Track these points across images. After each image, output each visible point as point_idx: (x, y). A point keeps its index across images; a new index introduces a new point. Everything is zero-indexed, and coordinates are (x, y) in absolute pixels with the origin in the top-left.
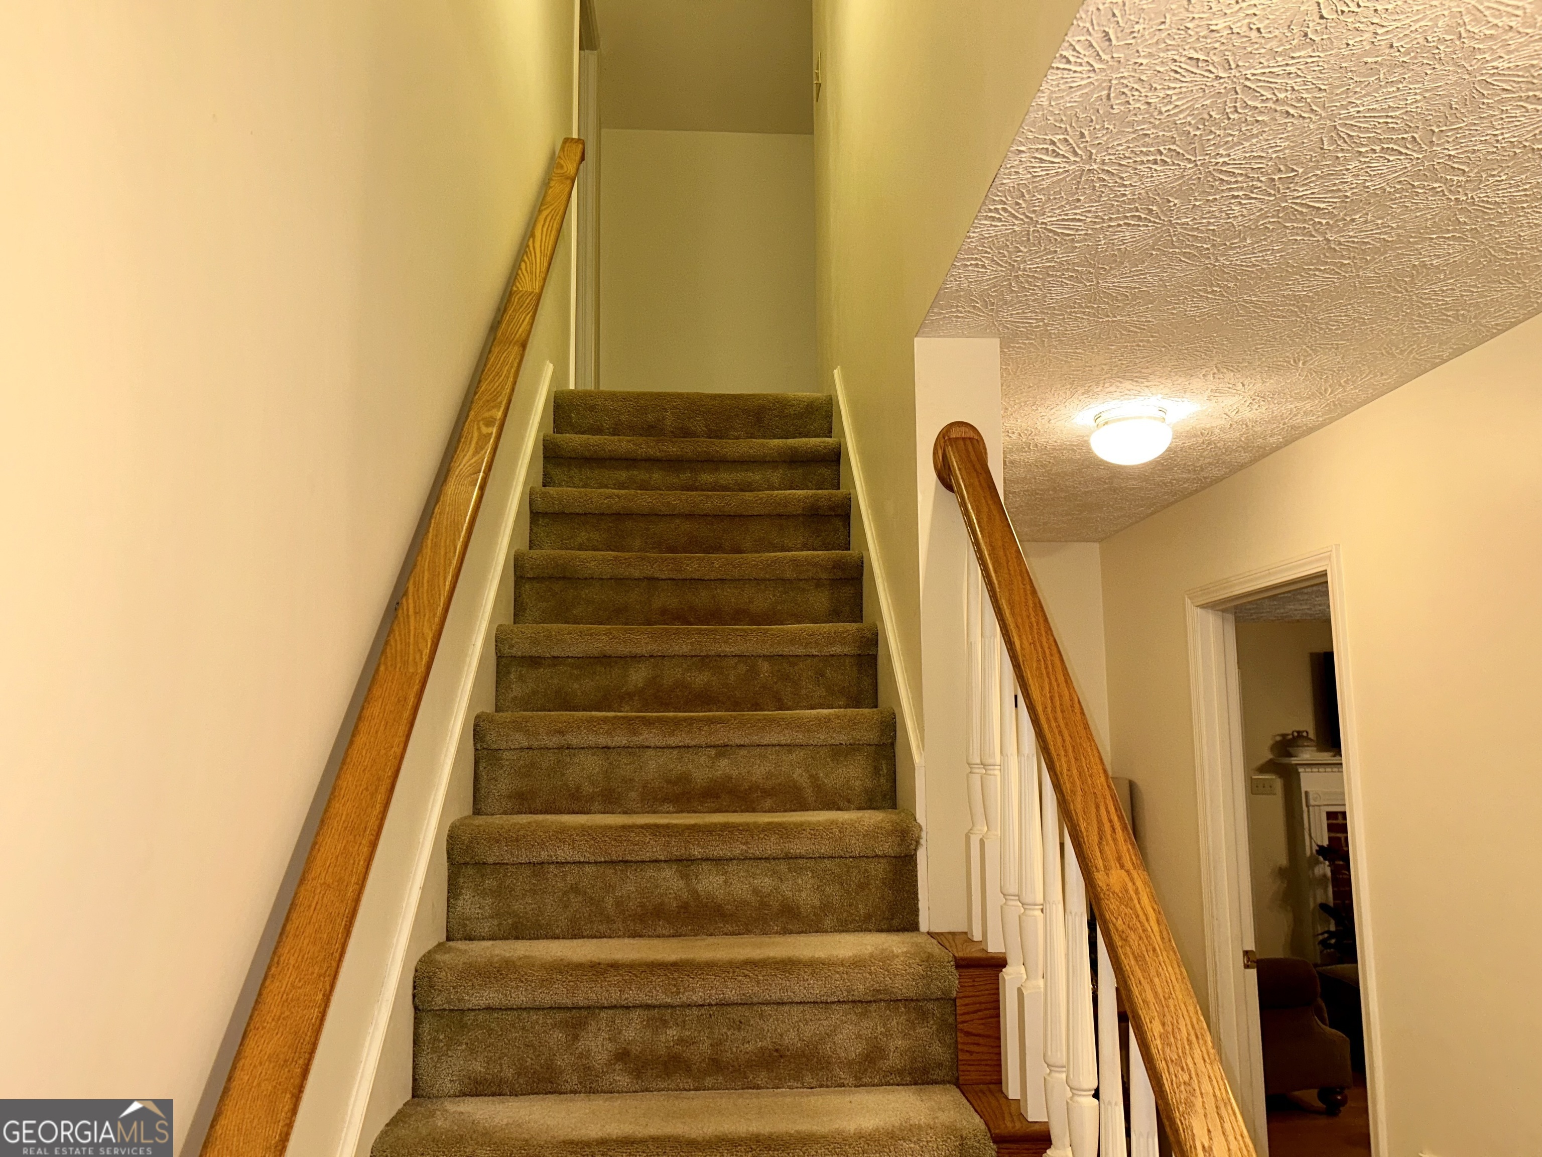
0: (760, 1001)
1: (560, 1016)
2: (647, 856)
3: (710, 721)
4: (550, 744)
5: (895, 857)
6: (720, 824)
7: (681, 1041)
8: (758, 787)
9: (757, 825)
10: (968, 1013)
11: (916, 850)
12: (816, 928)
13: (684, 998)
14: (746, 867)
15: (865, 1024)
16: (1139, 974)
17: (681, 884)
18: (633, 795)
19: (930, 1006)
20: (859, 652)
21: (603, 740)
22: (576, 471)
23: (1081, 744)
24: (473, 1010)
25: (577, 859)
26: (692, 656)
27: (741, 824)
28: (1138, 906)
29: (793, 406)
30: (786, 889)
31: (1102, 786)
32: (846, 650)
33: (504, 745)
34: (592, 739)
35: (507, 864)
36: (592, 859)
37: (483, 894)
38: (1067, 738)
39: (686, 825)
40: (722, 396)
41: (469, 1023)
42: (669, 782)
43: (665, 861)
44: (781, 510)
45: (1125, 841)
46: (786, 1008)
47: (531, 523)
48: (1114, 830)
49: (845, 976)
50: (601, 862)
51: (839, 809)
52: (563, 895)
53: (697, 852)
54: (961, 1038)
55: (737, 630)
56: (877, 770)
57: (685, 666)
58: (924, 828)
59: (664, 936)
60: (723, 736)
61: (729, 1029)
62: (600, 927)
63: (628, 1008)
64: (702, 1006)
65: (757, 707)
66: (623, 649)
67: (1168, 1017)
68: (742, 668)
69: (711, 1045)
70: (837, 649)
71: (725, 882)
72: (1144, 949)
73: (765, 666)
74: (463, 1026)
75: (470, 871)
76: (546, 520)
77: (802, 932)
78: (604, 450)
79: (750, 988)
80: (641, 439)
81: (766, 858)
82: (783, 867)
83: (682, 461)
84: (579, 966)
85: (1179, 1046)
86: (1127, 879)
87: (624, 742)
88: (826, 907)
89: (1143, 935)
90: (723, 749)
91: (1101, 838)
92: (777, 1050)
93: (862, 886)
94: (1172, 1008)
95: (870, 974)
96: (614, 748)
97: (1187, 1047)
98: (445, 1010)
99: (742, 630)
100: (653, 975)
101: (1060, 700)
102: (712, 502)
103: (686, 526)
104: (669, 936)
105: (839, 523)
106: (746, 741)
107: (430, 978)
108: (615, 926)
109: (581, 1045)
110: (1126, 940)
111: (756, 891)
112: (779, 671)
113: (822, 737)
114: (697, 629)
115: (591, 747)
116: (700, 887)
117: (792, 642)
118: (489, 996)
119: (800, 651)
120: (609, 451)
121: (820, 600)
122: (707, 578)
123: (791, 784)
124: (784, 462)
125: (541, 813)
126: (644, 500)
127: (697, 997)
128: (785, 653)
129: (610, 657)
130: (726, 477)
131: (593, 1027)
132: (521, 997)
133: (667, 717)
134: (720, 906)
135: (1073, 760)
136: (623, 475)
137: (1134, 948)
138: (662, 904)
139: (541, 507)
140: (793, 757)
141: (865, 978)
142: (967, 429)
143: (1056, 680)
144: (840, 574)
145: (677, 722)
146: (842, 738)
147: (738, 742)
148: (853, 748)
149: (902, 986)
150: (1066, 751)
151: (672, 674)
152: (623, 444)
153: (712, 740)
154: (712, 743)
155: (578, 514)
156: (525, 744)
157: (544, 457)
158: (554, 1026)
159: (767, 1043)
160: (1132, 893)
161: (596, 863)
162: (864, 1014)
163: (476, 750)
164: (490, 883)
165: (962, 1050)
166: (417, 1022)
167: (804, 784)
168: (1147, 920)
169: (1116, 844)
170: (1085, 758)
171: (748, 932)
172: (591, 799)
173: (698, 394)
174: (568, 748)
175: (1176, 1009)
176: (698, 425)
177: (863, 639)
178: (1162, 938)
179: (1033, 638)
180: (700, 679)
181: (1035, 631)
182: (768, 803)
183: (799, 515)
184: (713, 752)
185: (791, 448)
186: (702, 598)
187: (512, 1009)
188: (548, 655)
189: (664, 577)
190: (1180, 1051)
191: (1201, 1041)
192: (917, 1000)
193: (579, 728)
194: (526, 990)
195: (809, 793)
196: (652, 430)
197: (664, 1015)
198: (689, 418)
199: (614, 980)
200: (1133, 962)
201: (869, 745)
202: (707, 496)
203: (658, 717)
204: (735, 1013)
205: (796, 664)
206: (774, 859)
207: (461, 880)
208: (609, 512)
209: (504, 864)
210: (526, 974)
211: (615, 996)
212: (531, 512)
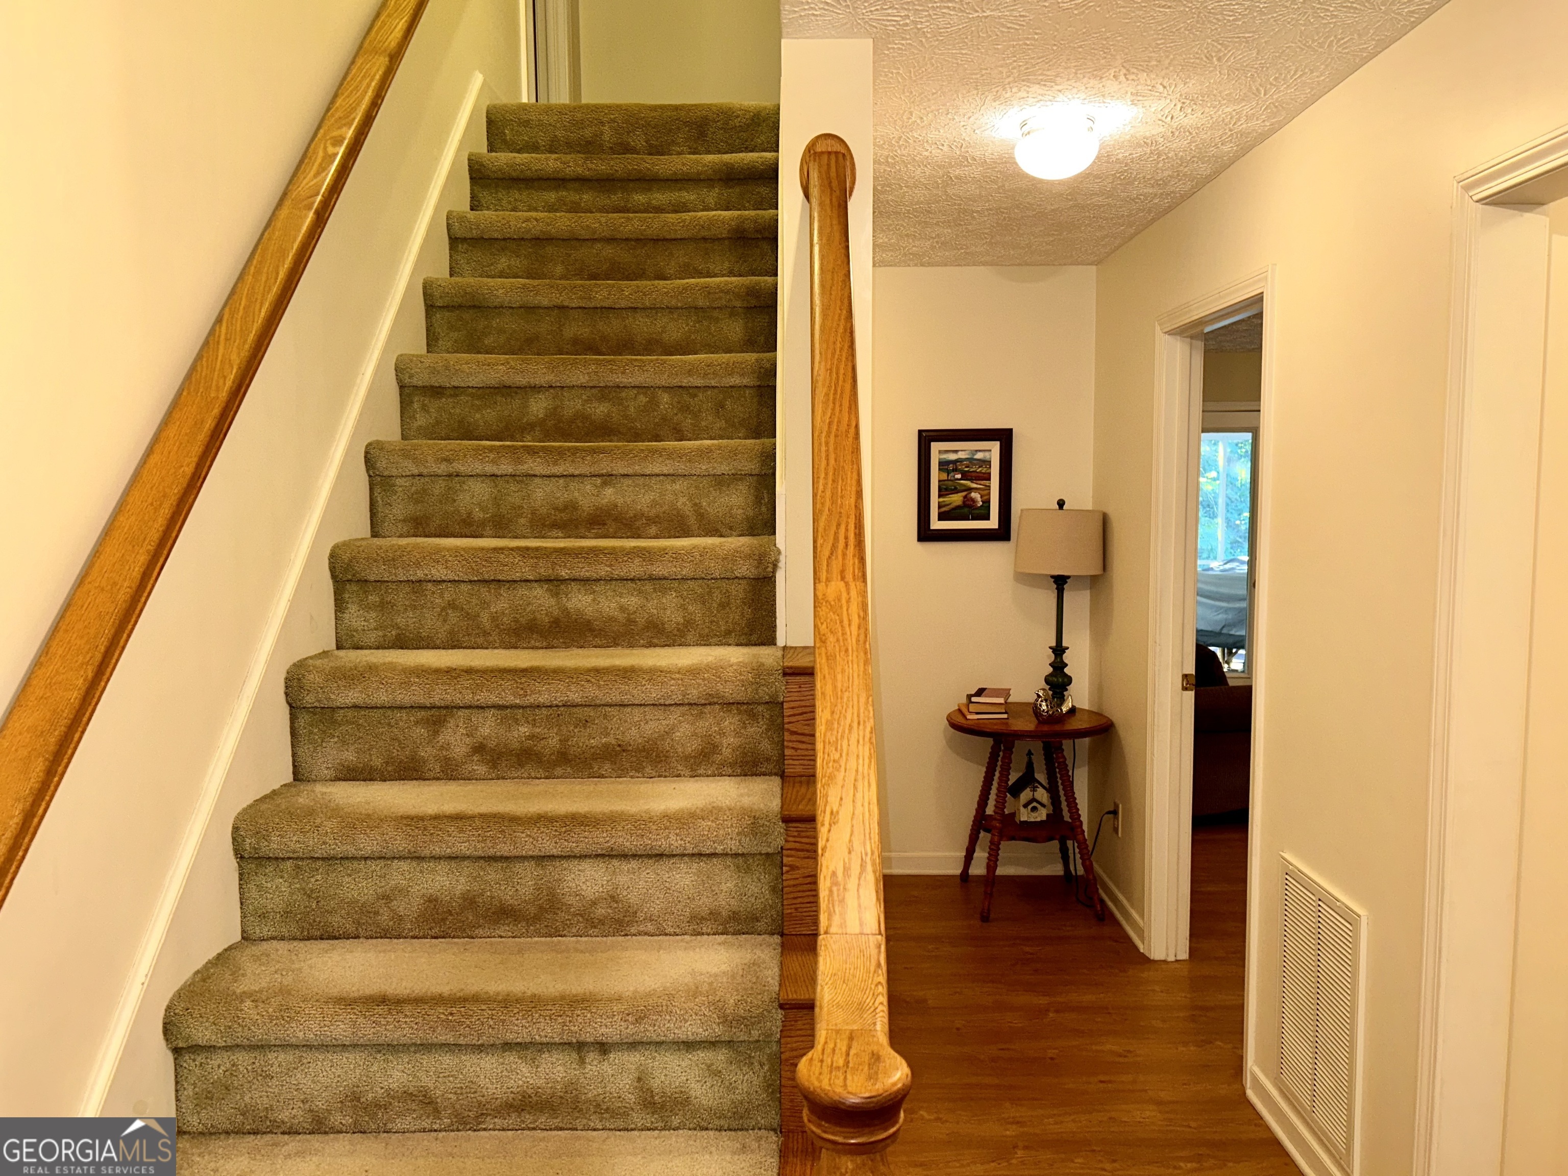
0: (602, 703)
1: (422, 714)
2: (517, 576)
3: (593, 451)
4: (440, 472)
5: (753, 579)
6: (587, 547)
7: (532, 737)
8: (643, 514)
9: (622, 549)
10: (794, 715)
11: (774, 572)
12: (679, 642)
13: (531, 699)
14: (613, 587)
15: (701, 723)
16: (826, 670)
17: (553, 601)
18: (522, 521)
19: (760, 708)
20: (758, 383)
21: (490, 469)
22: (504, 193)
23: (843, 467)
24: (341, 708)
25: (452, 578)
26: (591, 387)
27: (606, 548)
28: (845, 613)
29: (737, 117)
30: (652, 607)
31: (850, 506)
32: (746, 381)
33: (394, 472)
34: (478, 467)
35: (387, 582)
36: (466, 578)
37: (369, 608)
38: (832, 462)
39: (554, 548)
40: (663, 107)
41: (339, 719)
42: (556, 509)
43: (536, 581)
44: (704, 233)
45: (854, 556)
46: (629, 709)
47: (451, 249)
48: (846, 545)
49: (680, 682)
50: (475, 581)
51: (721, 536)
52: (441, 611)
53: (564, 573)
54: (787, 736)
55: (636, 360)
56: (758, 500)
57: (584, 397)
58: (783, 552)
59: (537, 648)
60: (605, 466)
61: (576, 727)
62: (478, 640)
63: (482, 708)
64: (551, 706)
65: (657, 438)
66: (521, 380)
67: (839, 706)
68: (643, 399)
69: (560, 740)
70: (735, 380)
71: (594, 600)
72: (837, 649)
73: (665, 398)
74: (334, 722)
75: (354, 587)
76: (465, 246)
77: (666, 645)
78: (530, 169)
79: (592, 692)
80: (569, 157)
81: (631, 579)
82: (648, 587)
83: (613, 180)
84: (437, 671)
85: (840, 731)
86: (843, 590)
87: (511, 470)
88: (688, 624)
89: (841, 638)
90: (608, 478)
91: (832, 554)
92: (619, 745)
93: (723, 606)
94: (845, 700)
95: (704, 679)
96: (501, 476)
97: (847, 731)
98: (316, 707)
99: (641, 360)
100: (503, 680)
101: (838, 426)
102: (633, 224)
103: (608, 251)
104: (542, 648)
105: (766, 246)
106: (630, 471)
107: (299, 679)
108: (491, 639)
109: (441, 739)
110: (824, 642)
111: (622, 609)
112: (679, 402)
113: (704, 467)
114: (596, 359)
115: (478, 475)
116: (570, 605)
117: (690, 373)
118: (353, 696)
119: (699, 382)
120: (536, 171)
121: (735, 329)
122: (617, 306)
123: (675, 512)
124: (720, 180)
125: (436, 536)
126: (563, 222)
127: (543, 699)
128: (684, 384)
129: (510, 387)
130: (660, 197)
131: (452, 723)
132: (382, 697)
133: (553, 447)
134: (589, 621)
135: (830, 482)
136: (552, 196)
137: (829, 649)
138: (535, 619)
139: (459, 233)
140: (677, 486)
141: (699, 685)
142: (833, 142)
143: (841, 405)
144: (754, 302)
145: (561, 452)
146: (724, 468)
147: (622, 471)
148: (736, 477)
149: (729, 691)
150: (826, 474)
151: (572, 405)
152: (550, 163)
153: (595, 469)
154: (597, 473)
155: (497, 239)
156: (416, 472)
157: (471, 178)
158: (417, 723)
159: (611, 740)
160: (844, 601)
161: (471, 581)
162: (701, 714)
163: (370, 476)
164: (373, 598)
165: (788, 747)
166: (293, 718)
167: (688, 513)
168: (850, 625)
169: (844, 559)
170: (843, 480)
171: (616, 645)
172: (483, 523)
173: (636, 105)
174: (457, 476)
175: (848, 700)
176: (638, 140)
177: (762, 370)
178: (858, 641)
179: (832, 364)
180: (600, 410)
181: (836, 357)
182: (653, 530)
183: (724, 239)
184: (599, 481)
185: (726, 164)
186: (612, 327)
187: (377, 707)
188: (448, 385)
189: (574, 305)
190: (840, 734)
191: (861, 727)
192: (747, 703)
193: (465, 456)
194: (387, 691)
195: (692, 521)
196: (589, 147)
197: (516, 714)
198: (628, 133)
199: (467, 684)
200: (824, 661)
201: (751, 475)
202: (628, 218)
203: (543, 447)
204: (579, 712)
205: (696, 396)
206: (639, 580)
207: (347, 596)
208: (528, 236)
209: (385, 581)
210: (386, 677)
211: (468, 698)
212: (450, 238)
